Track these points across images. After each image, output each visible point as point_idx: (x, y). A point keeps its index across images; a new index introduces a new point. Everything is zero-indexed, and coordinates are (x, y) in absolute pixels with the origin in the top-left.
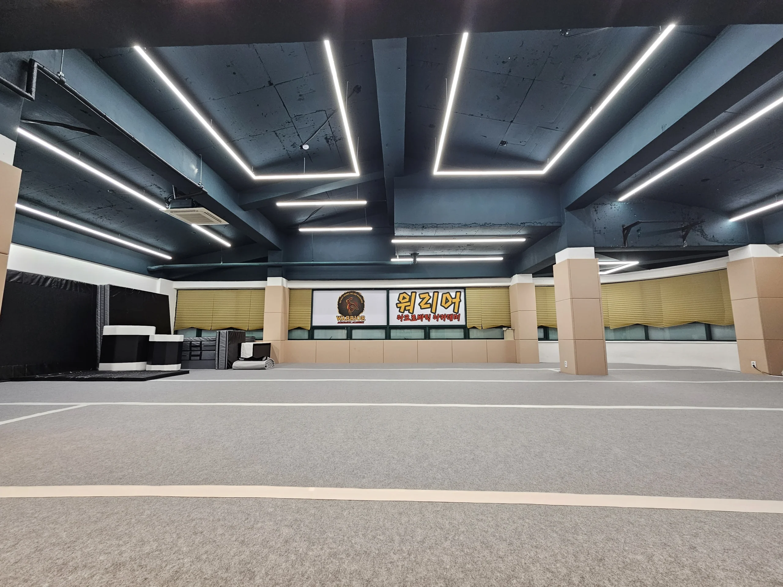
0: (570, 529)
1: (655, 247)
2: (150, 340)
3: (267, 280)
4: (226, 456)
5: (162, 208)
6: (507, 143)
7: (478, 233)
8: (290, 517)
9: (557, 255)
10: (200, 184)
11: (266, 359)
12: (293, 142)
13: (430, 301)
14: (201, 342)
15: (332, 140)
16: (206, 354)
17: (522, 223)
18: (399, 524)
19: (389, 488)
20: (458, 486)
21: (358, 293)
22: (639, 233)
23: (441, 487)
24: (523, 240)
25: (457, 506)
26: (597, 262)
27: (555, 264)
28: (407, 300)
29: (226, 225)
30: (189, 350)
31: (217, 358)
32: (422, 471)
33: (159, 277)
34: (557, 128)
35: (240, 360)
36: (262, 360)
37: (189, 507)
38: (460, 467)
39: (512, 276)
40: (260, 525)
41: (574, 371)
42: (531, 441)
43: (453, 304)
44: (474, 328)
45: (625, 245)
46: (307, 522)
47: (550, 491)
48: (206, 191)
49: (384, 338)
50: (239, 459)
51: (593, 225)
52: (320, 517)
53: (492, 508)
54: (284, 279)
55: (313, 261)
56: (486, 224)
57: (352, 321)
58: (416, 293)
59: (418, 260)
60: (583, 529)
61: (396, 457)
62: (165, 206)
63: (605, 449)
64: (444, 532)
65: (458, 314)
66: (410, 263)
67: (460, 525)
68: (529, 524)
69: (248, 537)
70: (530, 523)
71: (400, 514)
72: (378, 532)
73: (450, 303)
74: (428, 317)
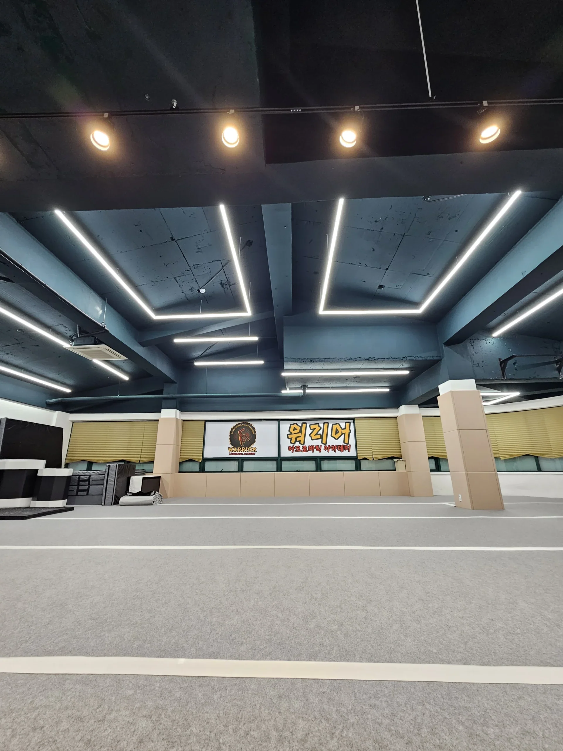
0: (479, 718)
1: (533, 379)
2: (39, 474)
3: (160, 412)
4: (92, 615)
5: (66, 345)
6: (385, 287)
7: (363, 367)
8: (151, 704)
9: (441, 387)
10: (103, 323)
11: (154, 494)
12: (191, 287)
13: (321, 432)
14: (90, 476)
15: (226, 285)
16: (93, 489)
17: (404, 357)
18: (277, 714)
19: (270, 660)
20: (348, 656)
21: (249, 424)
22: (516, 366)
23: (329, 657)
24: (407, 372)
25: (346, 685)
26: (479, 393)
27: (439, 395)
28: (298, 431)
29: (125, 360)
30: (77, 484)
31: (104, 493)
32: (308, 634)
33: (56, 410)
34: (428, 274)
35: (127, 495)
36: (150, 495)
37: (35, 689)
38: (351, 628)
39: (399, 407)
40: (112, 716)
41: (469, 506)
42: (429, 593)
43: (343, 435)
44: (365, 459)
45: (504, 377)
46: (170, 709)
47: (452, 662)
48: (108, 330)
49: (276, 470)
50: (106, 620)
51: (471, 358)
52: (186, 703)
53: (386, 687)
54: (178, 411)
55: (206, 393)
56: (370, 358)
57: (244, 453)
58: (306, 423)
59: (308, 391)
60: (493, 717)
61: (280, 615)
62: (69, 343)
63: (510, 603)
64: (330, 724)
65: (348, 445)
66: (300, 395)
67: (349, 714)
68: (430, 711)
69: (96, 735)
70: (432, 709)
71: (280, 697)
72: (252, 725)
73: (340, 434)
74: (319, 449)
